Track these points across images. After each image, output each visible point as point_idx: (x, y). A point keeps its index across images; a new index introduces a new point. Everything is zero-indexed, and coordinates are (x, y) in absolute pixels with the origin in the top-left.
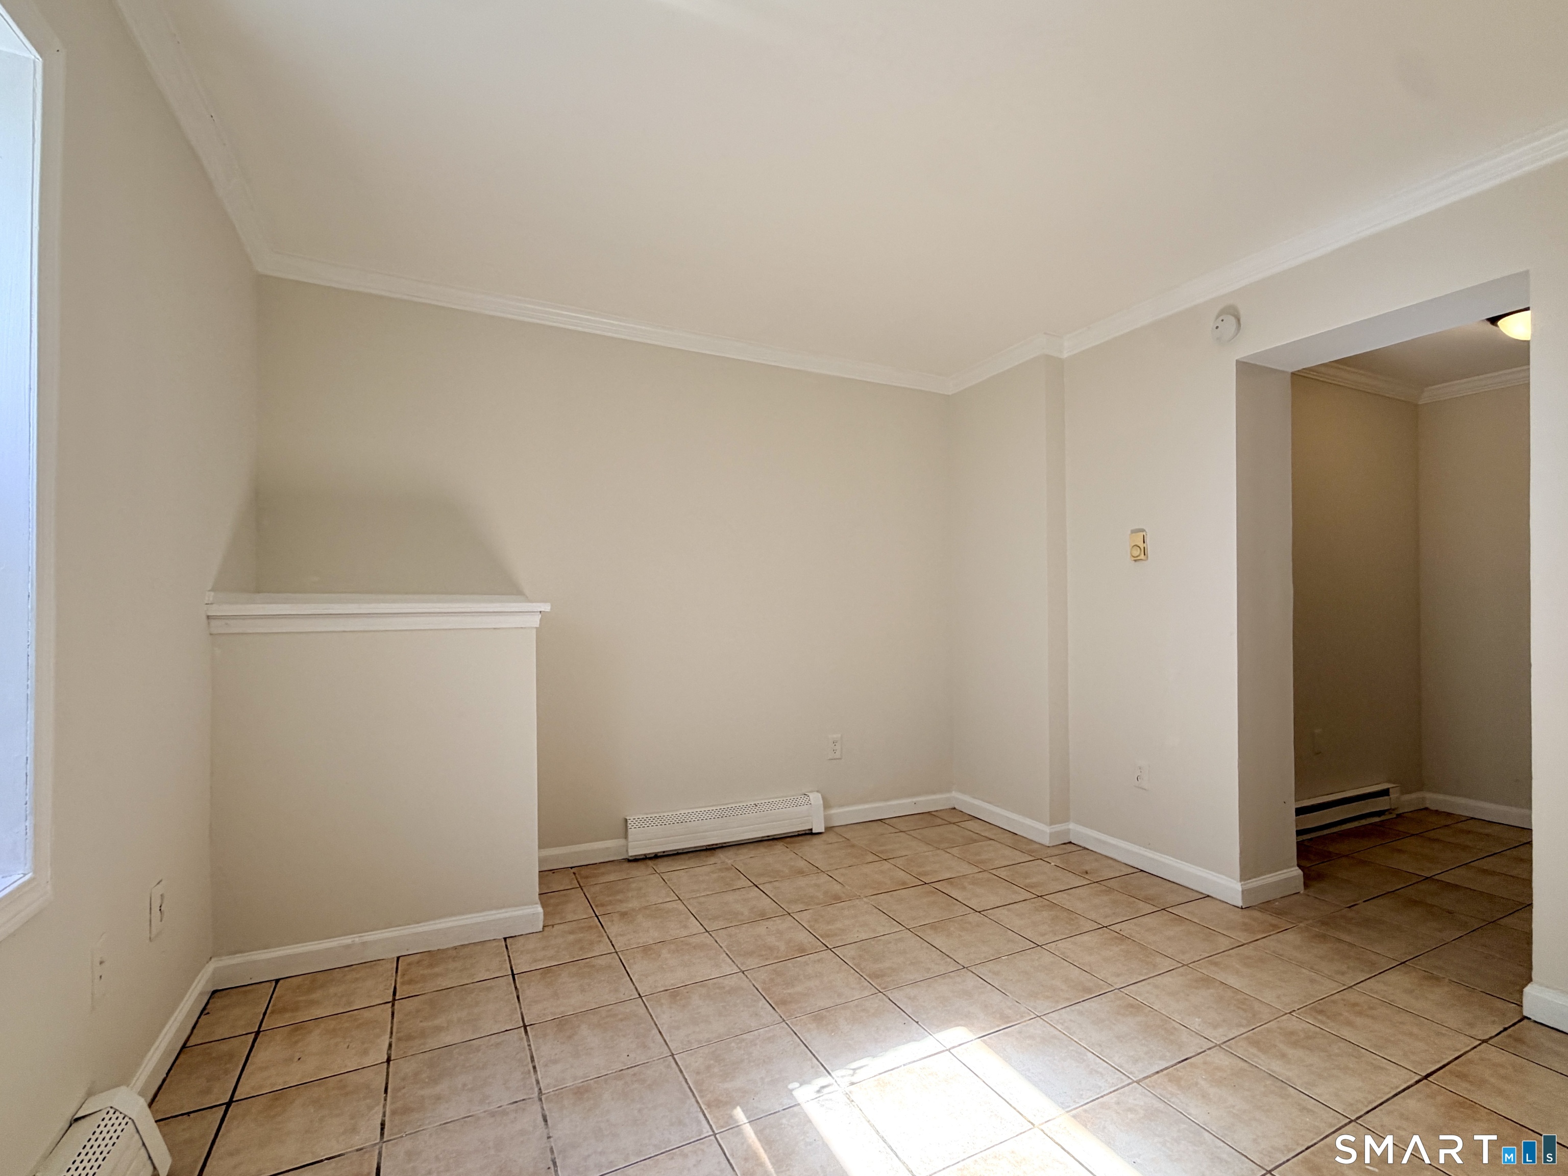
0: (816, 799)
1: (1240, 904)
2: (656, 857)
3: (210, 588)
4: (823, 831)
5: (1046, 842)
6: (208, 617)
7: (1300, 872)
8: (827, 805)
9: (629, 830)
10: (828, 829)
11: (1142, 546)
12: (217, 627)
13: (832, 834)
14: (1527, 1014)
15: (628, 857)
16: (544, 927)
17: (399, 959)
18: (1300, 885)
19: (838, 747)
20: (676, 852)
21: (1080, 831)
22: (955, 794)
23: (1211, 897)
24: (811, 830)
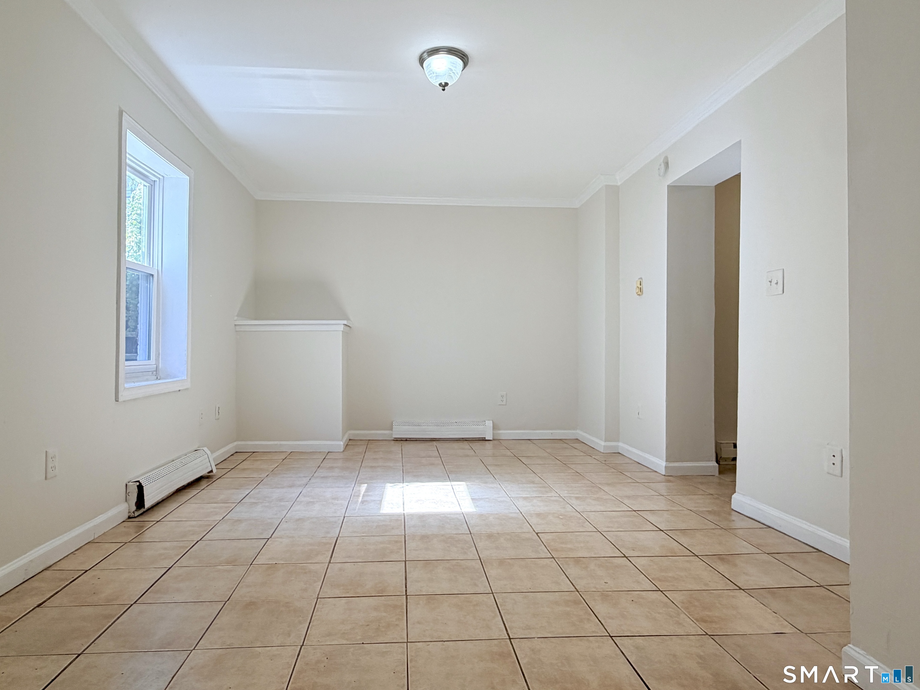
0: (489, 424)
1: (664, 474)
2: (406, 440)
3: (236, 315)
4: (491, 439)
5: (601, 450)
6: (235, 325)
7: (717, 466)
8: (495, 427)
9: (393, 426)
10: (494, 440)
11: (639, 286)
12: (238, 328)
13: (495, 442)
14: (732, 507)
15: (393, 439)
16: (343, 451)
17: (291, 452)
18: (717, 473)
19: (505, 399)
20: (415, 440)
21: (622, 446)
22: (578, 431)
23: (656, 472)
24: (485, 438)
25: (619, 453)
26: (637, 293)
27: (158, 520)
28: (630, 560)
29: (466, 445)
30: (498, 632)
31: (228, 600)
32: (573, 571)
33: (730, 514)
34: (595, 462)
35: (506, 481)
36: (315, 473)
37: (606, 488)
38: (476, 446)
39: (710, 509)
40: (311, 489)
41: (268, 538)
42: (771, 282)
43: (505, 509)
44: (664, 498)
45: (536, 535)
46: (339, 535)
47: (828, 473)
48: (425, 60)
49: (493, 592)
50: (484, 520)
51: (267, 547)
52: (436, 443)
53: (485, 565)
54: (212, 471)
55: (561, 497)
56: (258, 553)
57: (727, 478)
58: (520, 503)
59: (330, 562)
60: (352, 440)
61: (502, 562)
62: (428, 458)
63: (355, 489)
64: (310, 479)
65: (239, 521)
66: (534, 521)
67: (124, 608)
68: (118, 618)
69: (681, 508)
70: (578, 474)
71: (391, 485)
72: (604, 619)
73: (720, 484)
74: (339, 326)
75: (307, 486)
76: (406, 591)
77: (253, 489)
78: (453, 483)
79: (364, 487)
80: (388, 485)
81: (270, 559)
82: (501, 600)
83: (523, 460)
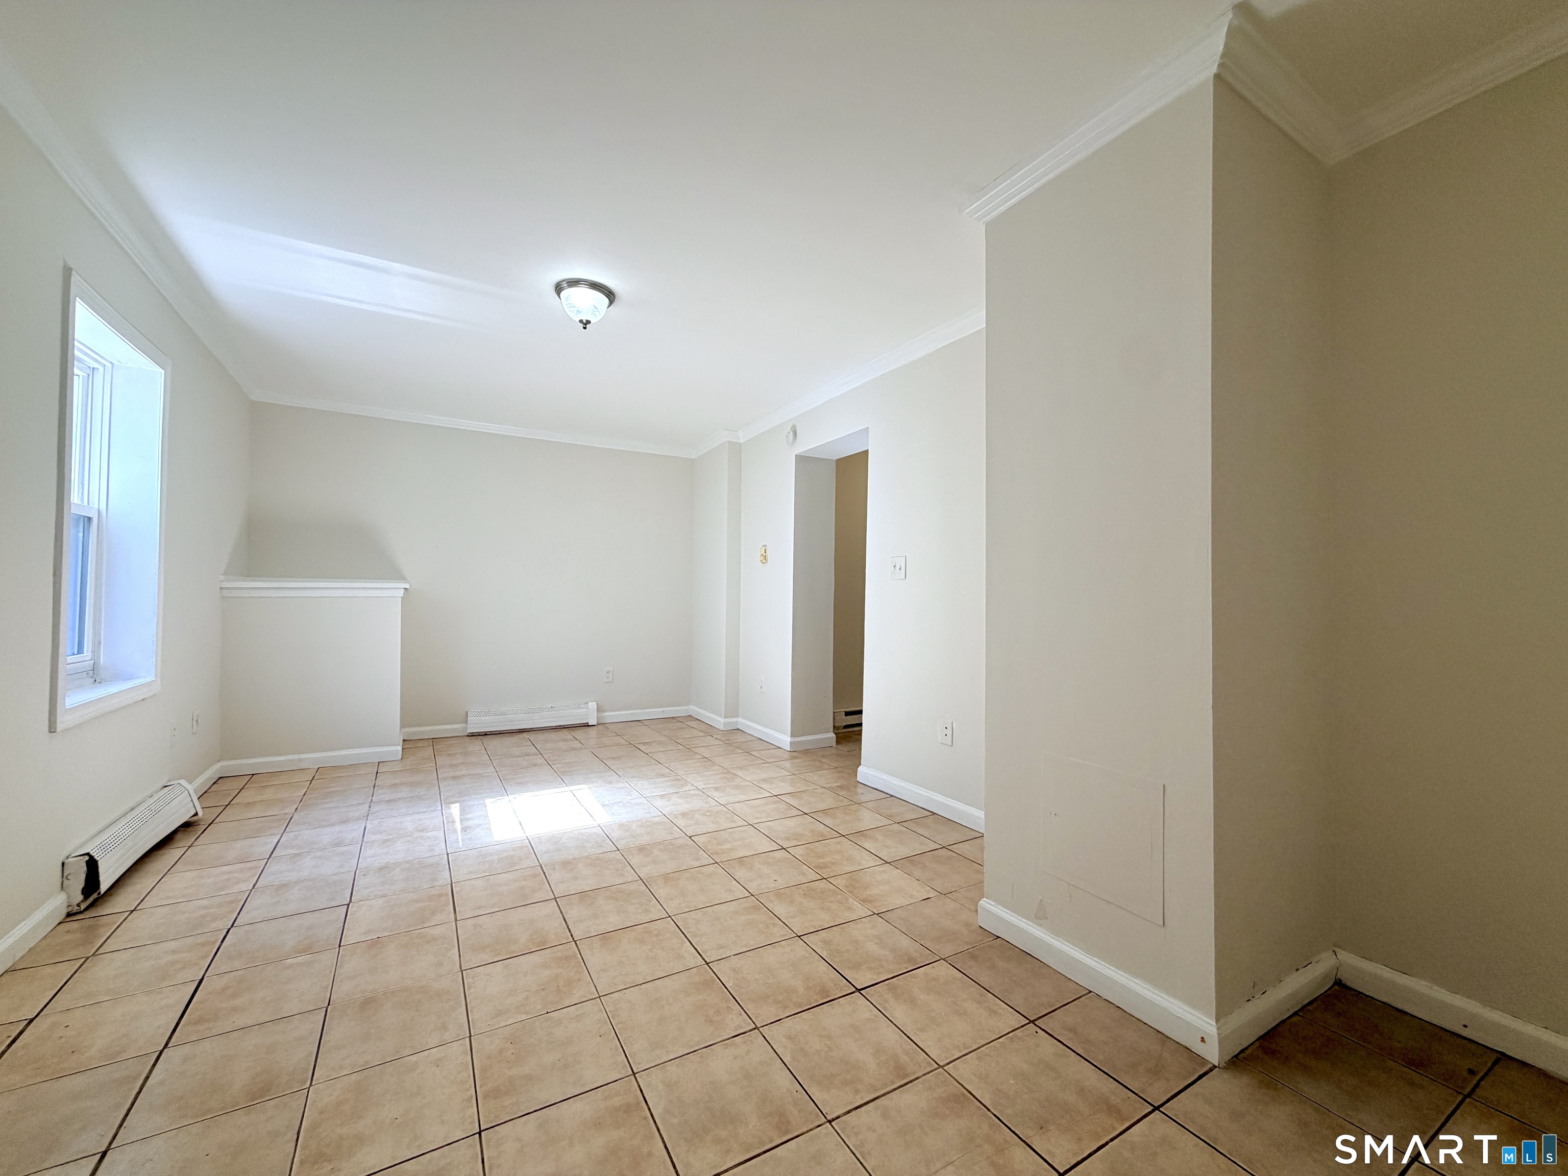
0: (593, 705)
1: (789, 749)
2: (486, 734)
3: (222, 573)
4: (596, 724)
5: (721, 728)
6: (221, 588)
7: (835, 735)
8: (600, 709)
9: (469, 718)
10: (598, 724)
11: (764, 554)
12: (226, 593)
13: (600, 727)
14: (858, 780)
15: (467, 734)
16: (402, 759)
17: (318, 768)
18: (833, 743)
19: (610, 675)
20: (499, 733)
21: (743, 722)
22: (691, 707)
23: (780, 748)
24: (588, 723)
25: (738, 729)
26: (761, 561)
27: (132, 909)
28: (788, 851)
29: (565, 734)
30: (694, 960)
31: (329, 1005)
32: (740, 874)
33: (856, 787)
34: (718, 742)
35: (633, 777)
36: (373, 796)
37: (739, 773)
38: (579, 734)
39: (840, 784)
40: (379, 820)
41: (348, 903)
42: (895, 567)
43: (646, 813)
44: (796, 777)
45: (690, 839)
46: (451, 881)
47: (942, 743)
48: (564, 289)
49: (670, 915)
50: (627, 830)
51: (351, 917)
52: (527, 735)
53: (650, 885)
54: (196, 814)
55: (699, 789)
56: (342, 928)
57: (844, 748)
58: (659, 803)
59: (456, 920)
60: (406, 740)
61: (666, 878)
62: (526, 757)
63: (445, 813)
64: (370, 807)
65: (284, 886)
66: (681, 822)
67: (150, 1060)
68: (147, 1078)
69: (816, 787)
70: (706, 759)
71: (493, 800)
72: (787, 919)
73: (839, 755)
74: (394, 591)
75: (369, 817)
76: (572, 935)
77: (282, 834)
78: (572, 788)
79: (455, 809)
80: (488, 801)
81: (365, 933)
82: (681, 923)
83: (642, 747)
